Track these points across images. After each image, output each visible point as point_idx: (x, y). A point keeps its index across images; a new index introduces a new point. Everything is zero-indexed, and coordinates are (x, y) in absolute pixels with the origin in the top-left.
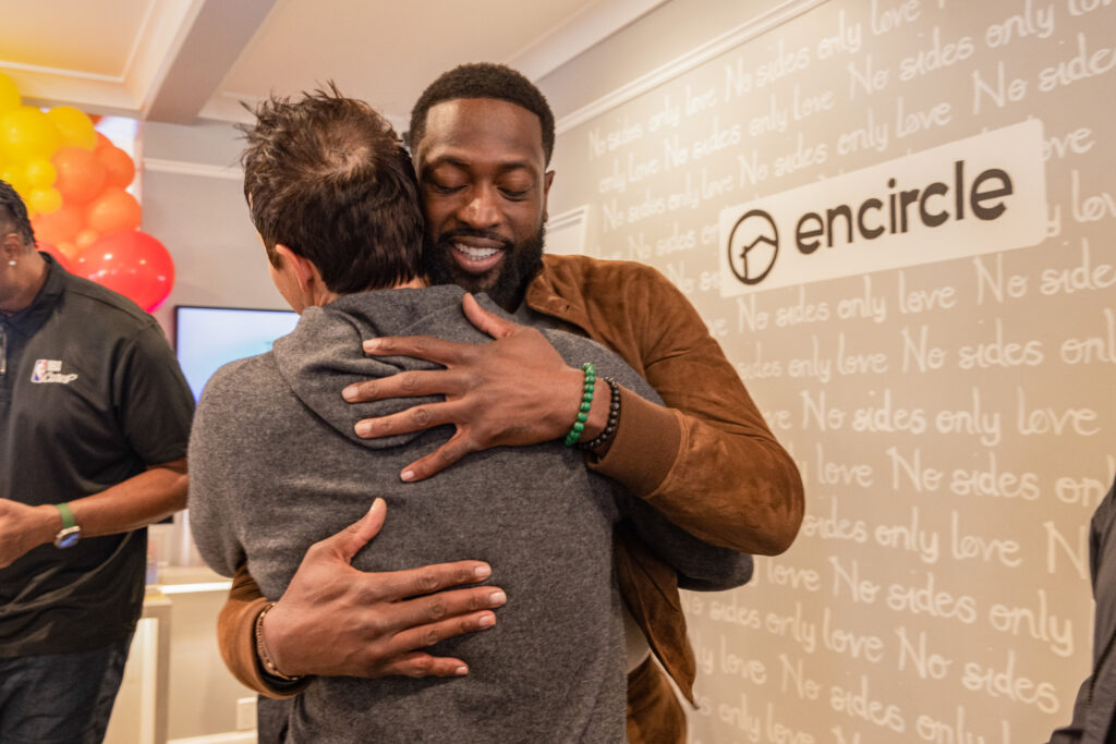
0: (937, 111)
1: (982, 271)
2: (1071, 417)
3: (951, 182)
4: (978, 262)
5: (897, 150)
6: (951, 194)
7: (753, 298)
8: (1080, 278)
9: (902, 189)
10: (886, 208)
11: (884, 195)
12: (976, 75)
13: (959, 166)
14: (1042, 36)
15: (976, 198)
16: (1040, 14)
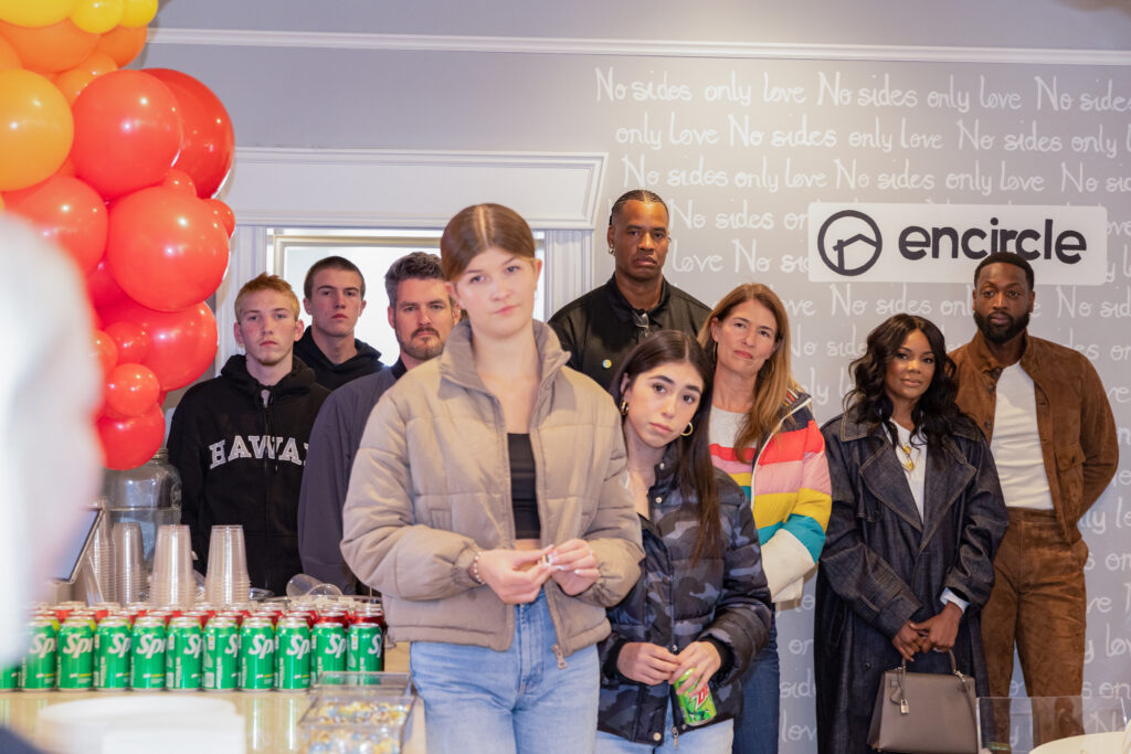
0: (1033, 180)
1: (1061, 295)
2: (1114, 392)
3: (1042, 232)
4: (1058, 289)
5: (999, 198)
6: (1042, 240)
7: (848, 286)
8: (1125, 310)
9: (1004, 228)
10: (988, 239)
11: (988, 229)
12: (1063, 165)
13: (1049, 223)
14: (1108, 155)
15: (1060, 247)
16: (1108, 142)
